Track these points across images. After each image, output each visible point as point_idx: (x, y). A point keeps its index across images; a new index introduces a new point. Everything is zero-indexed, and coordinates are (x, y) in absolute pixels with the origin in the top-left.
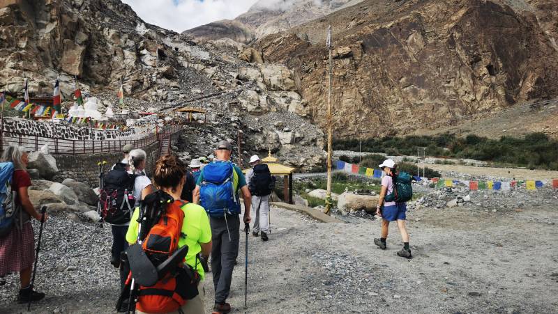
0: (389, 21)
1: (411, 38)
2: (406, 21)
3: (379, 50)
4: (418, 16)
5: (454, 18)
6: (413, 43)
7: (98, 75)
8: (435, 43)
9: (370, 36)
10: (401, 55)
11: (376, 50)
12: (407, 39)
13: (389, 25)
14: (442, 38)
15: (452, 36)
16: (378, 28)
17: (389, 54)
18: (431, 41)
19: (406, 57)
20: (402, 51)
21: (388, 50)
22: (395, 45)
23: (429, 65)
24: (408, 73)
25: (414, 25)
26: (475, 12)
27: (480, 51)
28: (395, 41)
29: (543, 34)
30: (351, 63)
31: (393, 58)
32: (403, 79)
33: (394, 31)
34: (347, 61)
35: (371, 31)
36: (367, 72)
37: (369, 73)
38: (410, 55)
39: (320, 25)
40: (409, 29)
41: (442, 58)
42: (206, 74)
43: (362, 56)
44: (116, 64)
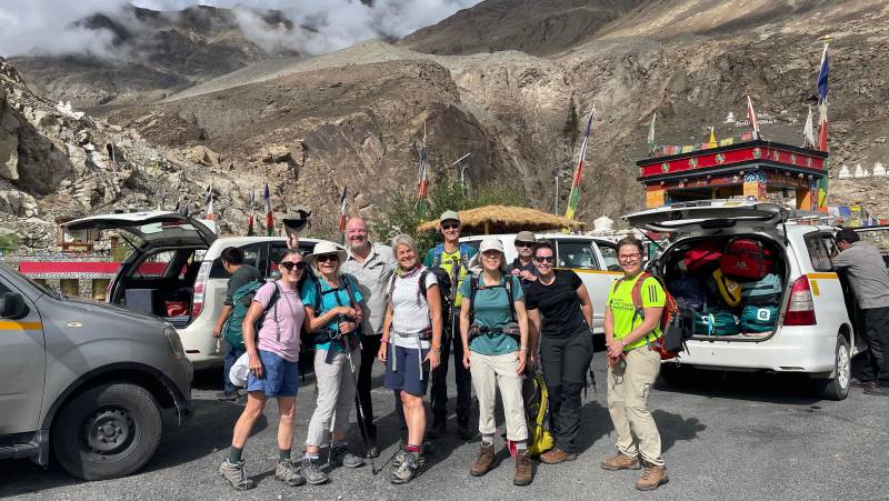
0: (337, 116)
1: (367, 141)
2: (359, 119)
3: (327, 154)
4: (370, 113)
5: (415, 122)
6: (369, 150)
7: (37, 181)
8: (396, 152)
9: (312, 133)
10: (355, 164)
11: (323, 154)
12: (362, 143)
13: (338, 122)
14: (403, 146)
15: (414, 145)
16: (323, 123)
17: (339, 160)
18: (390, 148)
19: (362, 167)
20: (357, 159)
21: (338, 155)
22: (348, 151)
23: (391, 180)
24: (365, 189)
25: (369, 126)
26: (439, 118)
27: (446, 166)
28: (346, 145)
29: (505, 150)
30: (290, 169)
31: (345, 168)
32: (360, 196)
33: (345, 130)
34: (285, 166)
35: (314, 127)
36: (311, 184)
37: (315, 185)
38: (367, 165)
39: (215, 103)
40: (364, 130)
41: (405, 172)
42: (170, 183)
43: (304, 161)
44: (57, 163)
